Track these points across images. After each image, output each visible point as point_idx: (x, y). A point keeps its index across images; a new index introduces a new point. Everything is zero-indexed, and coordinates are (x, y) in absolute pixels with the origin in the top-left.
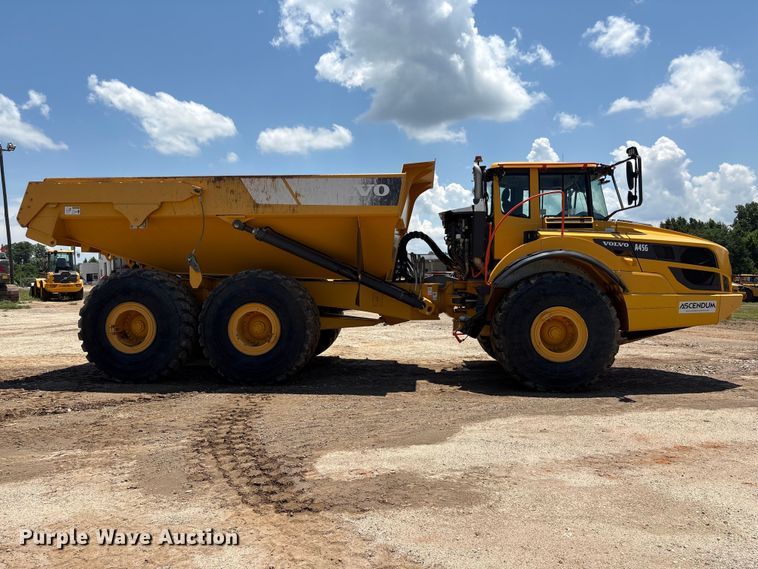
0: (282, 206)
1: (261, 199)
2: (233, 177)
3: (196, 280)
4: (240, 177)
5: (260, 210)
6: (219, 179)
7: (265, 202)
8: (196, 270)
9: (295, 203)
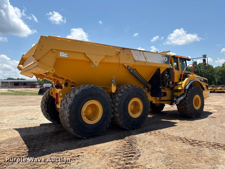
0: (142, 61)
1: (136, 59)
2: (128, 49)
3: (114, 89)
4: (130, 49)
5: (136, 62)
6: (124, 49)
7: (137, 60)
8: (114, 85)
9: (146, 61)
